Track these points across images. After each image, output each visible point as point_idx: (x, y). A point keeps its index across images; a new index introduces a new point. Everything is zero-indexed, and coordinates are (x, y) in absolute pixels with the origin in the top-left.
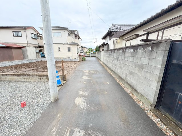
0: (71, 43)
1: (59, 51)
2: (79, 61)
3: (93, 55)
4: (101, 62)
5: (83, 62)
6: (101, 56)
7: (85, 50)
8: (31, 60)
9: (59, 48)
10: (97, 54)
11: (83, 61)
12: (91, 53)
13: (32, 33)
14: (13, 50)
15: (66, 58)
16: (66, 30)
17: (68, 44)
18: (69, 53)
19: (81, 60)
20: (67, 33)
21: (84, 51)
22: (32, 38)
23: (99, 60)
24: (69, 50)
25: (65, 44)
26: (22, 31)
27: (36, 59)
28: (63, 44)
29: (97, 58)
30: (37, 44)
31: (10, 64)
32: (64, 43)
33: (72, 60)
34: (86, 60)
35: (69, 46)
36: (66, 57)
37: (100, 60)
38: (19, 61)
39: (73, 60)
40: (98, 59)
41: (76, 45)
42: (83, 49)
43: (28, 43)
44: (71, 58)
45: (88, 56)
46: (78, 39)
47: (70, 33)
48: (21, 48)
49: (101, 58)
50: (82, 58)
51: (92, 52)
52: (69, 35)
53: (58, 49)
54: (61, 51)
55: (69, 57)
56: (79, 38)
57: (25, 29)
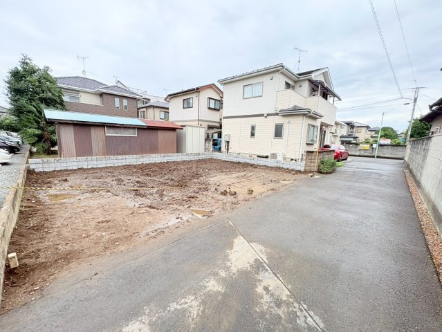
0: (289, 110)
1: (253, 135)
2: (305, 172)
3: (387, 152)
5: (317, 176)
6: (425, 156)
7: (363, 135)
8: (187, 155)
9: (253, 128)
10: (408, 150)
11: (320, 172)
12: (381, 145)
13: (210, 98)
14: (160, 133)
15: (267, 157)
16: (278, 71)
17: (277, 114)
18: (278, 140)
19: (316, 169)
20: (280, 80)
21: (355, 138)
22: (209, 108)
23: (410, 180)
24: (278, 132)
25: (268, 115)
26: (194, 96)
27: (199, 154)
28: (262, 115)
30: (219, 121)
31: (145, 159)
32: (265, 113)
33: (281, 166)
34: (339, 169)
35: (279, 120)
36: (265, 155)
37: (418, 184)
38: (162, 155)
39: (285, 167)
41: (304, 115)
42: (352, 132)
43: (199, 120)
44: (280, 158)
45: (362, 153)
46: (325, 96)
47: (295, 82)
48: (174, 129)
49: (425, 172)
50: (322, 162)
51: (388, 142)
52: (288, 85)
53: (250, 128)
54: (256, 135)
55: (274, 156)
57: (197, 90)
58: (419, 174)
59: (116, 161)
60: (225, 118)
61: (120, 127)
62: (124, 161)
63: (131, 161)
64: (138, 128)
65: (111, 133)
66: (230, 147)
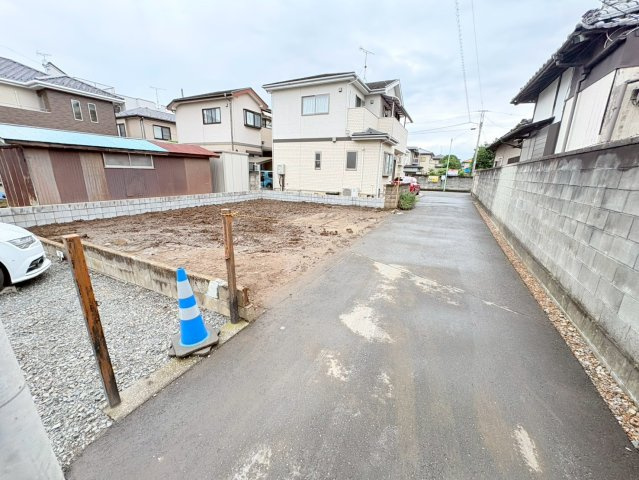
0: (363, 134)
1: (318, 165)
2: (386, 209)
3: (455, 185)
4: (492, 224)
5: (400, 213)
6: (495, 186)
7: (427, 165)
8: (230, 195)
9: (318, 156)
10: (476, 181)
11: (400, 208)
12: (449, 177)
13: (247, 110)
14: (189, 165)
15: (338, 194)
16: (349, 81)
17: (349, 139)
18: (351, 172)
19: (396, 205)
20: (350, 94)
21: (420, 168)
22: (247, 125)
23: (481, 210)
24: (351, 162)
25: (338, 139)
26: (222, 105)
27: (244, 194)
28: (330, 139)
29: (476, 199)
30: (260, 144)
31: (173, 204)
32: (334, 136)
33: (358, 204)
34: (417, 204)
35: (351, 146)
36: (336, 191)
37: (489, 213)
38: (197, 196)
39: (362, 204)
40: (480, 203)
41: (382, 141)
42: (417, 161)
43: (233, 143)
44: (354, 194)
45: (431, 187)
46: (398, 117)
47: (365, 96)
48: (206, 157)
49: (496, 200)
50: (402, 197)
51: (455, 173)
52: (359, 102)
53: (314, 157)
54: (322, 166)
55: (347, 192)
56: (399, 112)
57: (226, 96)
58: (489, 204)
59: (131, 208)
60: (275, 141)
61: (127, 154)
62: (143, 206)
63: (154, 205)
64: (154, 156)
65: (112, 164)
66: (286, 182)
